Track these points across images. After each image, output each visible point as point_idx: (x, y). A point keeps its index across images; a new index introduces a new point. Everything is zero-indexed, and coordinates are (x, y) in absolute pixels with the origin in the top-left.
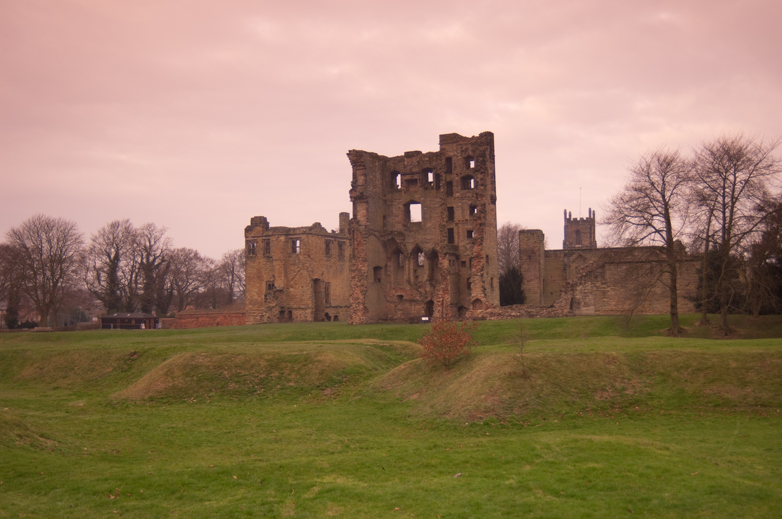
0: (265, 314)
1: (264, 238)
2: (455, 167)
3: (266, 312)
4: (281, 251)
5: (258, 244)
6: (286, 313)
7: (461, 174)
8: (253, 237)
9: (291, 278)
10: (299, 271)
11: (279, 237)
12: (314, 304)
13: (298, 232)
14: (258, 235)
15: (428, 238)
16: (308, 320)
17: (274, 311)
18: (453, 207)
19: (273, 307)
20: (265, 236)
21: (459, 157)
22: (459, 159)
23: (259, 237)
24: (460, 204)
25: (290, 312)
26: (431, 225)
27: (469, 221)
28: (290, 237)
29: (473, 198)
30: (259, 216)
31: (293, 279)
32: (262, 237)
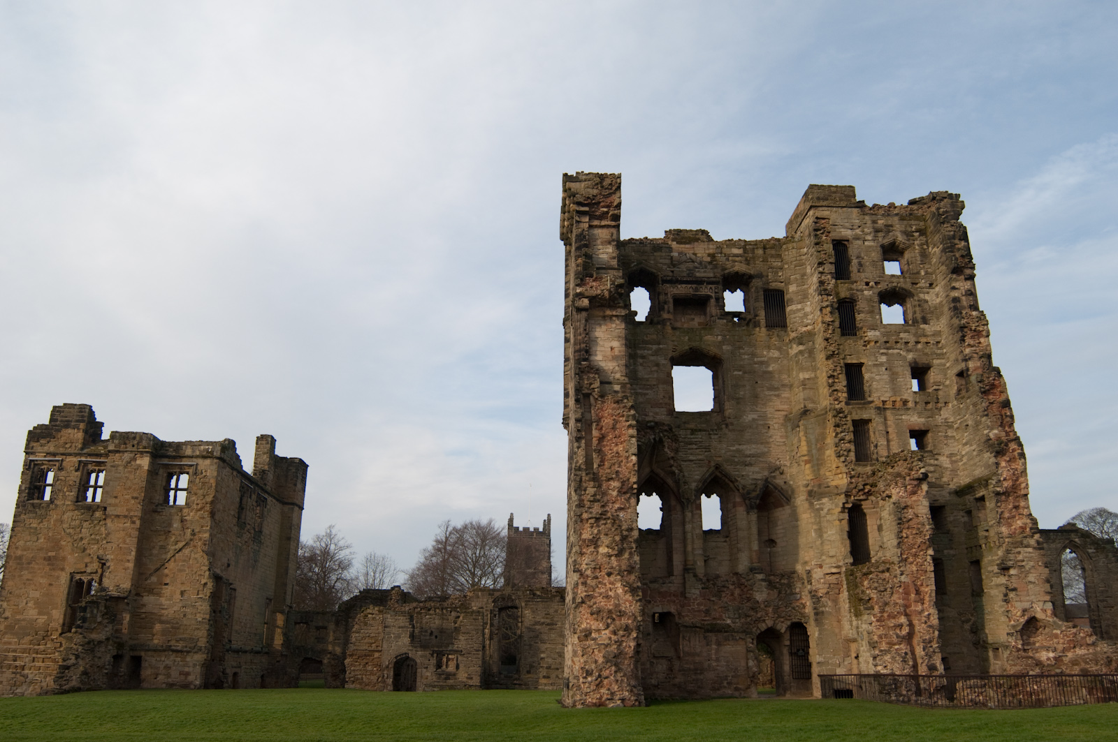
0: (73, 661)
1: (83, 459)
2: (860, 264)
3: (77, 657)
4: (135, 495)
5: (63, 473)
6: (126, 659)
7: (876, 283)
8: (48, 454)
9: (153, 568)
10: (180, 550)
11: (135, 459)
12: (212, 640)
13: (189, 452)
14: (69, 451)
15: (748, 452)
16: (191, 683)
17: (99, 654)
18: (861, 365)
19: (100, 642)
20: (90, 455)
21: (866, 243)
22: (870, 247)
23: (70, 455)
24: (884, 359)
25: (137, 661)
26: (755, 416)
27: (910, 404)
28: (165, 461)
29: (919, 346)
30: (78, 403)
31: (157, 570)
32: (76, 455)
